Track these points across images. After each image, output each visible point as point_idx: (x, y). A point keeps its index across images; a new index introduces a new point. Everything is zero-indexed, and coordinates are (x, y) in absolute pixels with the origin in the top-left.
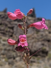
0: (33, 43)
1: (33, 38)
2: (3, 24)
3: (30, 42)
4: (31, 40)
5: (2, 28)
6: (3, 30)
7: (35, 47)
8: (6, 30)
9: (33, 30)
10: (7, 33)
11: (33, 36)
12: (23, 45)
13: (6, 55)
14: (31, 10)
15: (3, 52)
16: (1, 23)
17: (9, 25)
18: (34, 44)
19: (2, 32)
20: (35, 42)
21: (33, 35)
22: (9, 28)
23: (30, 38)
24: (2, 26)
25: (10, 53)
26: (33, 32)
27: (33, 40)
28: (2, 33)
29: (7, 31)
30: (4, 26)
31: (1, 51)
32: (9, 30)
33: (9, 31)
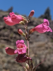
0: (46, 55)
1: (47, 48)
2: (8, 28)
3: (43, 54)
4: (44, 50)
5: (6, 33)
6: (7, 36)
7: (49, 60)
8: (11, 35)
9: (47, 37)
10: (12, 41)
11: (46, 46)
12: (20, 52)
13: (10, 70)
14: (32, 11)
15: (5, 65)
16: (5, 26)
17: (15, 30)
18: (48, 56)
19: (6, 38)
20: (49, 53)
21: (47, 43)
22: (15, 33)
23: (43, 48)
24: (6, 30)
25: (15, 67)
26: (46, 40)
27: (47, 51)
28: (5, 40)
29: (11, 38)
30: (9, 31)
31: (4, 64)
32: (14, 35)
33: (15, 38)
